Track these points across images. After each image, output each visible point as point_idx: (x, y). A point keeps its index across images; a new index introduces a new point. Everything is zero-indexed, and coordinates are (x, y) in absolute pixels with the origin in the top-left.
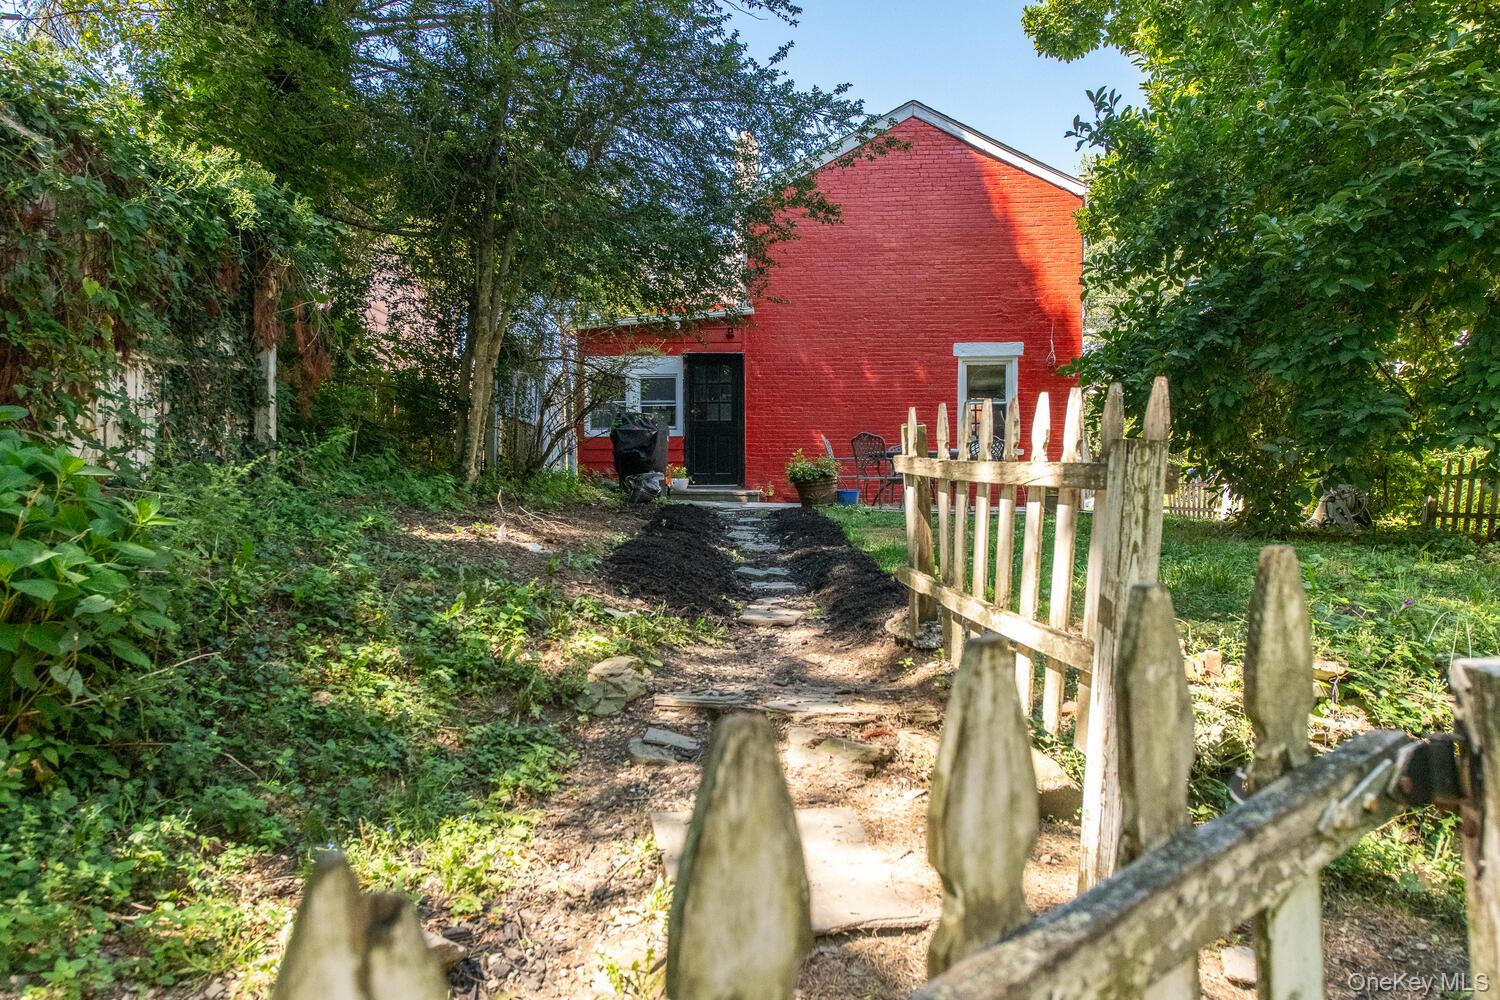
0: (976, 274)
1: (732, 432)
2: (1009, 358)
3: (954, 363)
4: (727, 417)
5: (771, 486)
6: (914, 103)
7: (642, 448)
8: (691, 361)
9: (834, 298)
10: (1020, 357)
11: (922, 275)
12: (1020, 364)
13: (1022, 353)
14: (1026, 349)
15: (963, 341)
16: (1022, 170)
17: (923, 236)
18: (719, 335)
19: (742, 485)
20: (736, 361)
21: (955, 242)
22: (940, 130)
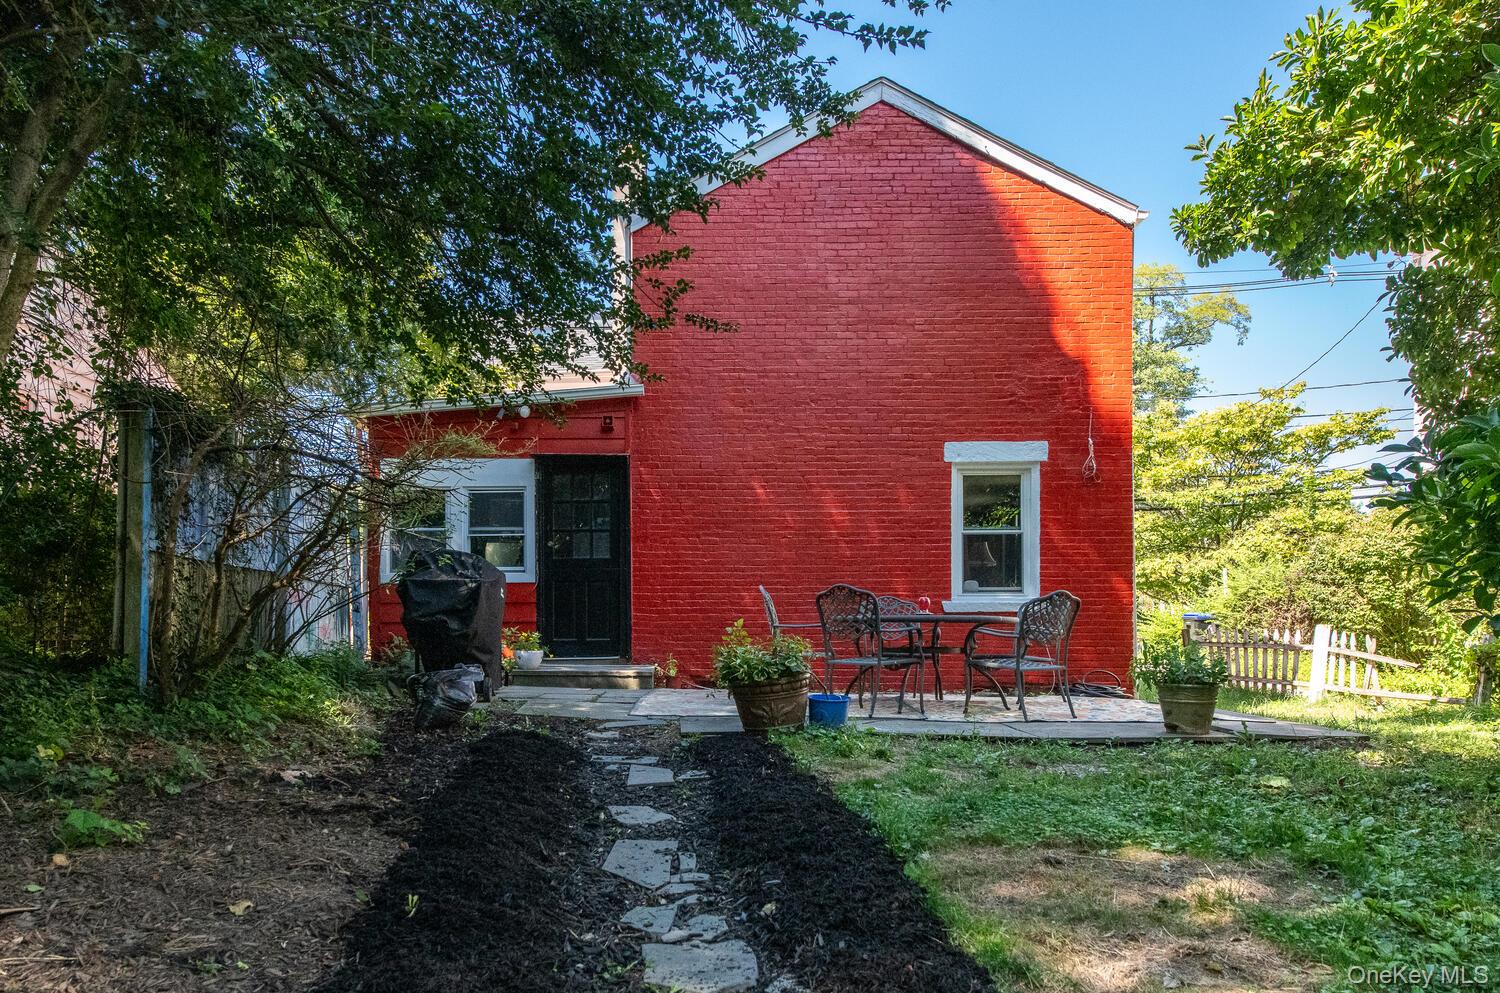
0: (977, 340)
1: (612, 577)
2: (1027, 467)
3: (945, 472)
4: (603, 553)
5: (672, 661)
6: (881, 81)
7: (451, 612)
8: (547, 466)
9: (764, 374)
10: (1042, 464)
11: (896, 339)
12: (1043, 474)
13: (1045, 458)
14: (1051, 451)
15: (956, 440)
16: (1043, 184)
17: (897, 282)
18: (592, 426)
19: (627, 658)
20: (616, 467)
21: (945, 291)
22: (923, 123)
